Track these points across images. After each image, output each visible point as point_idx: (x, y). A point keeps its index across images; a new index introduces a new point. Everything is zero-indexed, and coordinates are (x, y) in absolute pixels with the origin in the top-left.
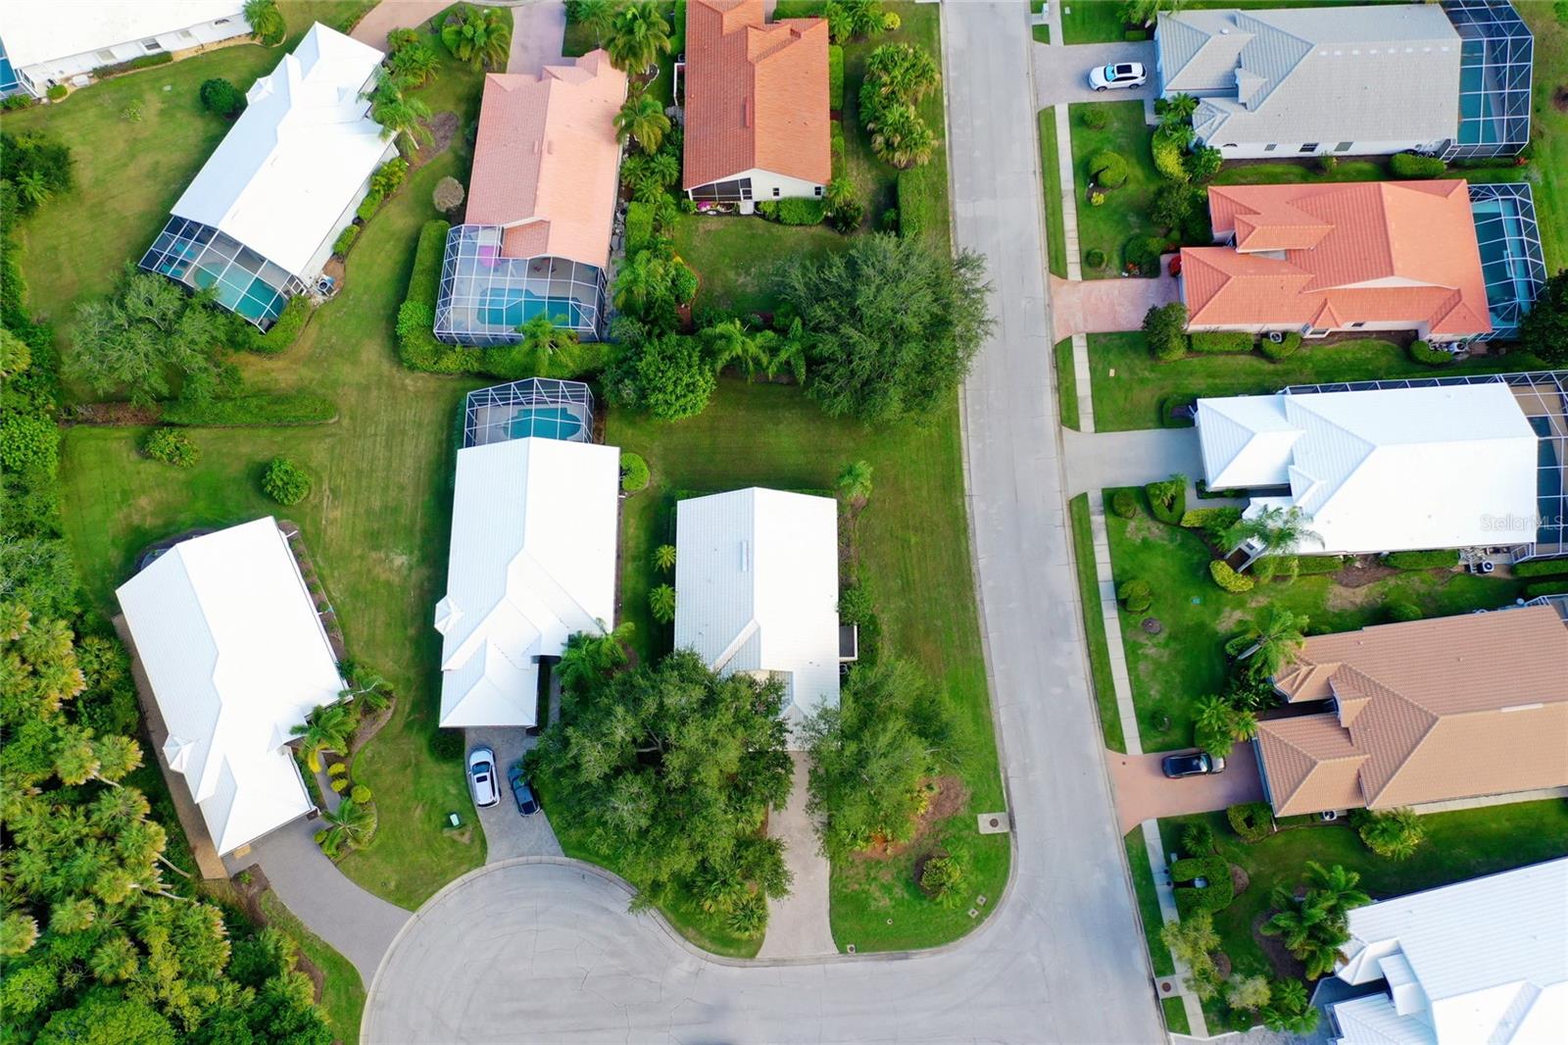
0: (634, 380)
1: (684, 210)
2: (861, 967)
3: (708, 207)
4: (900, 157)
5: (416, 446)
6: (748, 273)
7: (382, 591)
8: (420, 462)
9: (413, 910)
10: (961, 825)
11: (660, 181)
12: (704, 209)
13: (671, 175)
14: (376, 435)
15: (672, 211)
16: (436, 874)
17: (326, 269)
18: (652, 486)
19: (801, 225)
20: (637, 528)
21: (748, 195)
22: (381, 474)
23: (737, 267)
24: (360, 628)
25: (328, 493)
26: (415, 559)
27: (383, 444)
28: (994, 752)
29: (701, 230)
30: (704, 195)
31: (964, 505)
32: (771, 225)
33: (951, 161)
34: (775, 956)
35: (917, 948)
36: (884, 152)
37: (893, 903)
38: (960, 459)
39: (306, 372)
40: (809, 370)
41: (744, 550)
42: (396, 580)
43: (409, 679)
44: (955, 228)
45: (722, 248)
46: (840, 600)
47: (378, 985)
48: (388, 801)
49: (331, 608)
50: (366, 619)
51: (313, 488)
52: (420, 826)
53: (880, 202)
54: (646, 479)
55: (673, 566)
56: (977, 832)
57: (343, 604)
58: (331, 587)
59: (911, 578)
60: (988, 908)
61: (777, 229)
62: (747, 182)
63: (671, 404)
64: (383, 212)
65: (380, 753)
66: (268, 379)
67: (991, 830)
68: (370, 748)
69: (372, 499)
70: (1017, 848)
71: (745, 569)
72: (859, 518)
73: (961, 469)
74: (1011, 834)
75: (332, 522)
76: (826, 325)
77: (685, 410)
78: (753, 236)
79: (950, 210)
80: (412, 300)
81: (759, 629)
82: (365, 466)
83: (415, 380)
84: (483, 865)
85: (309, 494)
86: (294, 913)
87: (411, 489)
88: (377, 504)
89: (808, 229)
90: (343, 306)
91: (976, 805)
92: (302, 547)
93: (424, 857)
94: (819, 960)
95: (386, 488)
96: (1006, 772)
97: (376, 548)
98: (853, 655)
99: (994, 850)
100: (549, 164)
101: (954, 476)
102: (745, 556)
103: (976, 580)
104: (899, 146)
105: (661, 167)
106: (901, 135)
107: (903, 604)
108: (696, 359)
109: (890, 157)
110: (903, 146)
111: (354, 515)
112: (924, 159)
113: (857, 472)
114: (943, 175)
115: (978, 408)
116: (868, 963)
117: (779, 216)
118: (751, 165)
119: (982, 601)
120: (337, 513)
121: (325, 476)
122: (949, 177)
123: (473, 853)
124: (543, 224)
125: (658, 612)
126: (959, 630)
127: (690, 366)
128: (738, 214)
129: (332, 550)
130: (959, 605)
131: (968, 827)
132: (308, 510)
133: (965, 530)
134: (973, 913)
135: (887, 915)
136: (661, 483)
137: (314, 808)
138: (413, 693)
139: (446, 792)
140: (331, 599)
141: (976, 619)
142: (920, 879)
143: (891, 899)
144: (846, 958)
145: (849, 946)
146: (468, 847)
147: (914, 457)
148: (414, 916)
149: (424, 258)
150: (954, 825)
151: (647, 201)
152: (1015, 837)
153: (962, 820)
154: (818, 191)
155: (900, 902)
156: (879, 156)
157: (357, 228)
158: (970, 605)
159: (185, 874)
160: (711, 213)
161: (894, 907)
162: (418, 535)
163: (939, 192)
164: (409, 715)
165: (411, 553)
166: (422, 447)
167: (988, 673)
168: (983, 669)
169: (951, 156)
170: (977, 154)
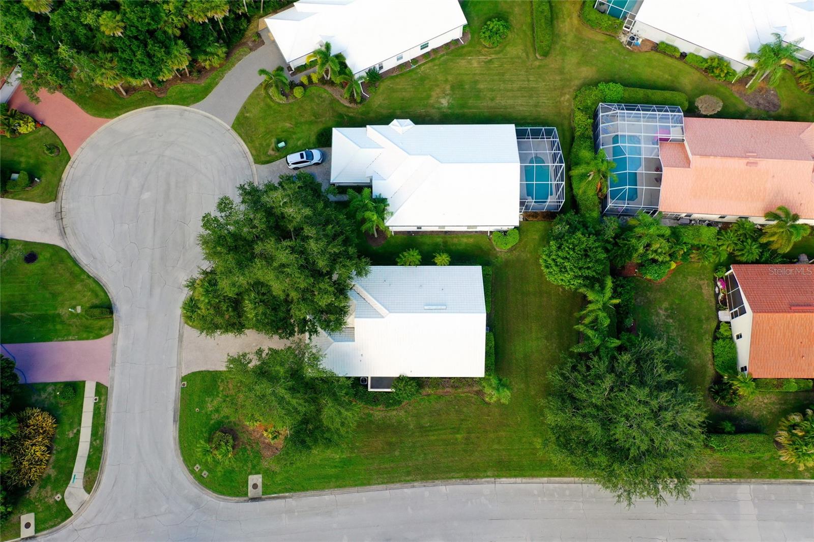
0: (568, 231)
1: (716, 269)
2: (171, 391)
3: (721, 287)
4: (783, 436)
5: (522, 105)
6: (668, 317)
7: (425, 94)
8: (510, 108)
9: (233, 127)
10: (255, 462)
11: (736, 248)
12: (719, 284)
13: (743, 255)
14: (528, 81)
15: (714, 259)
16: (251, 137)
17: (645, 41)
18: (497, 252)
19: (714, 357)
20: (466, 244)
21: (735, 315)
22: (502, 86)
23: (673, 309)
24: (402, 83)
25: (489, 58)
26: (445, 111)
27: (523, 86)
28: (304, 489)
29: (701, 282)
30: (730, 282)
31: (488, 477)
32: (711, 334)
33: (789, 483)
34: (185, 336)
35: (179, 428)
36: (787, 423)
37: (209, 413)
38: (524, 476)
39: (570, 38)
40: (580, 354)
41: (439, 307)
42: (432, 101)
43: (368, 113)
44: (725, 483)
45: (687, 297)
46: (410, 378)
47: (193, 112)
48: (295, 107)
49: (414, 67)
50: (407, 87)
51: (493, 50)
52: (280, 127)
53: (742, 420)
54: (502, 248)
55: (435, 264)
56: (251, 474)
57: (417, 73)
58: (427, 65)
59: (431, 433)
60: (199, 478)
61: (708, 339)
62: (743, 311)
63: (549, 257)
64: (694, 70)
65: (324, 101)
66: (565, 17)
67: (250, 483)
68: (328, 96)
69: (485, 83)
70: (237, 502)
71: (426, 307)
72: (476, 397)
73: (515, 476)
74: (245, 498)
75: (469, 62)
76: (616, 365)
77: (547, 267)
78: (700, 321)
79: (742, 480)
80: (624, 90)
81: (383, 317)
82: (507, 76)
83: (568, 100)
84: (255, 163)
85: (488, 48)
86: (236, 65)
87: (490, 104)
88: (481, 86)
89: (710, 363)
90: (619, 54)
91: (268, 474)
92: (453, 47)
93: (262, 130)
94: (179, 364)
95: (492, 90)
96: (290, 497)
97: (453, 88)
98: (372, 388)
99: (237, 485)
100: (737, 164)
101: (510, 470)
102: (434, 307)
103: (430, 483)
104: (794, 435)
105: (748, 247)
106: (804, 436)
107: (411, 427)
108: (587, 273)
109: (784, 428)
110: (793, 438)
111: (475, 74)
112: (786, 457)
113: (501, 390)
114: (775, 475)
115: (567, 492)
116: (174, 395)
117: (718, 339)
118: (754, 311)
119: (413, 487)
120: (475, 65)
121: (500, 55)
122: (773, 480)
123: (262, 157)
124: (687, 163)
125: (403, 255)
126: (392, 468)
127: (580, 269)
128: (718, 310)
129: (451, 64)
130: (410, 469)
131: (254, 467)
132: (477, 49)
133: (467, 477)
134: (197, 468)
135: (201, 408)
136: (499, 259)
137: (293, 69)
138: (360, 116)
139: (299, 139)
140: (420, 66)
141: (400, 481)
142: (222, 431)
143: (211, 411)
144: (179, 381)
145: (185, 383)
146: (266, 154)
147: (524, 440)
148: (229, 128)
149: (658, 95)
150: (255, 457)
151: (718, 239)
152: (245, 501)
153: (258, 463)
154: (744, 369)
155: (208, 417)
156: (783, 419)
157: (678, 55)
158: (410, 478)
159: (262, 10)
160: (717, 289)
161: (206, 413)
162: (461, 111)
163: (756, 471)
164: (347, 116)
165: (449, 108)
166: (521, 108)
167: (360, 488)
168: (363, 484)
169: (794, 483)
170: (800, 507)
